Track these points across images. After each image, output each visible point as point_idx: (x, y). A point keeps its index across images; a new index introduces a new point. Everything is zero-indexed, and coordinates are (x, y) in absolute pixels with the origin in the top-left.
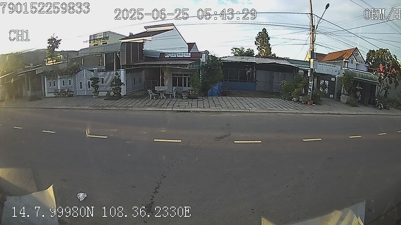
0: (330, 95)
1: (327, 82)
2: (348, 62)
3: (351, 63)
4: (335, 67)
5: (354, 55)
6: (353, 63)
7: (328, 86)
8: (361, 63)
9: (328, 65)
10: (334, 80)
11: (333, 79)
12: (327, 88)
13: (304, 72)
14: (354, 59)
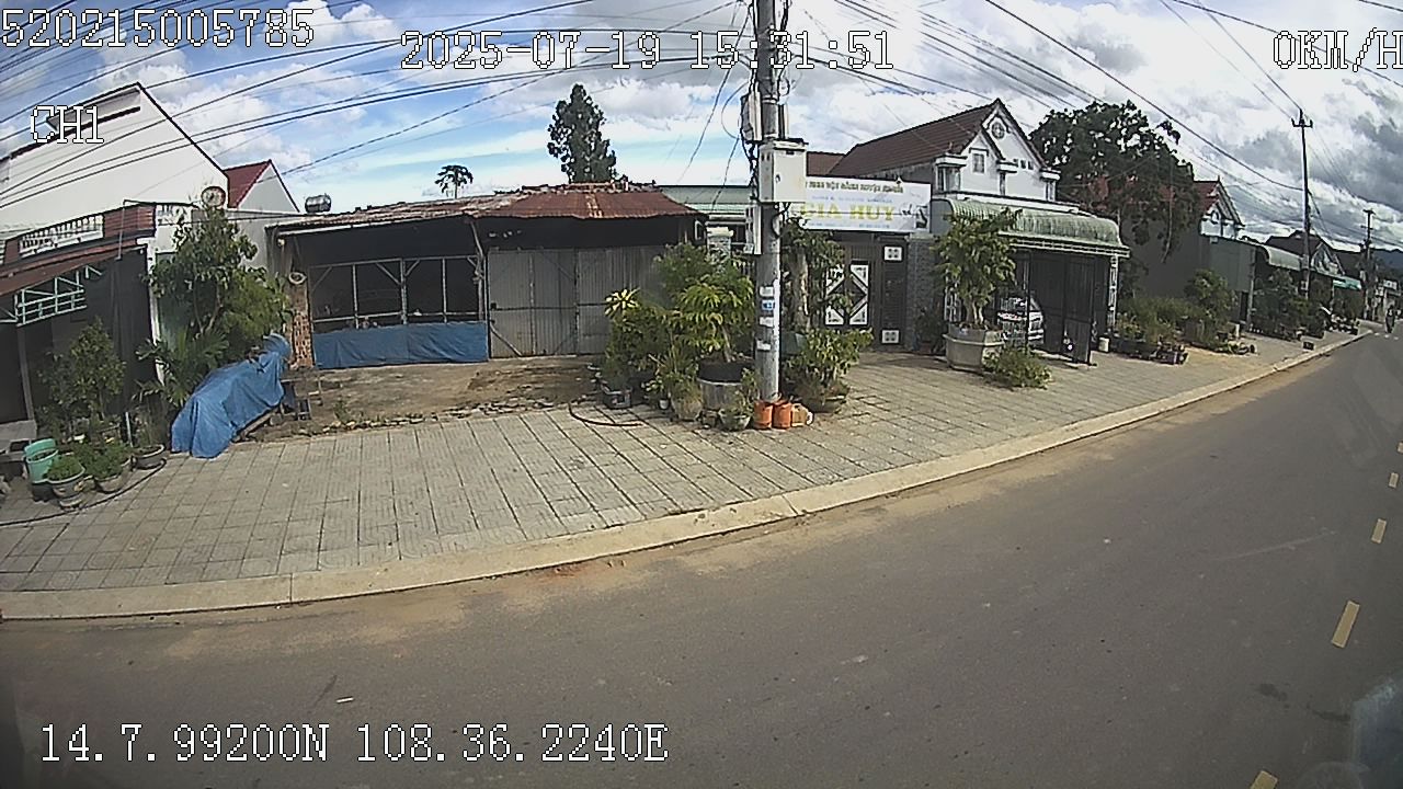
0: (884, 332)
1: (860, 273)
2: (958, 167)
3: (976, 170)
4: (901, 191)
5: (989, 132)
6: (983, 171)
7: (869, 288)
8: (1023, 167)
9: (863, 188)
10: (900, 258)
11: (892, 254)
12: (863, 301)
13: (732, 233)
14: (987, 151)
